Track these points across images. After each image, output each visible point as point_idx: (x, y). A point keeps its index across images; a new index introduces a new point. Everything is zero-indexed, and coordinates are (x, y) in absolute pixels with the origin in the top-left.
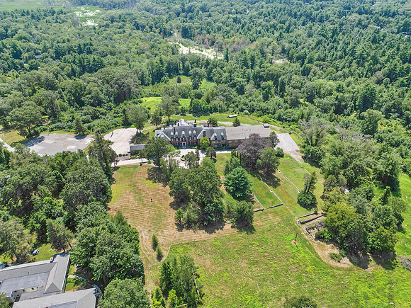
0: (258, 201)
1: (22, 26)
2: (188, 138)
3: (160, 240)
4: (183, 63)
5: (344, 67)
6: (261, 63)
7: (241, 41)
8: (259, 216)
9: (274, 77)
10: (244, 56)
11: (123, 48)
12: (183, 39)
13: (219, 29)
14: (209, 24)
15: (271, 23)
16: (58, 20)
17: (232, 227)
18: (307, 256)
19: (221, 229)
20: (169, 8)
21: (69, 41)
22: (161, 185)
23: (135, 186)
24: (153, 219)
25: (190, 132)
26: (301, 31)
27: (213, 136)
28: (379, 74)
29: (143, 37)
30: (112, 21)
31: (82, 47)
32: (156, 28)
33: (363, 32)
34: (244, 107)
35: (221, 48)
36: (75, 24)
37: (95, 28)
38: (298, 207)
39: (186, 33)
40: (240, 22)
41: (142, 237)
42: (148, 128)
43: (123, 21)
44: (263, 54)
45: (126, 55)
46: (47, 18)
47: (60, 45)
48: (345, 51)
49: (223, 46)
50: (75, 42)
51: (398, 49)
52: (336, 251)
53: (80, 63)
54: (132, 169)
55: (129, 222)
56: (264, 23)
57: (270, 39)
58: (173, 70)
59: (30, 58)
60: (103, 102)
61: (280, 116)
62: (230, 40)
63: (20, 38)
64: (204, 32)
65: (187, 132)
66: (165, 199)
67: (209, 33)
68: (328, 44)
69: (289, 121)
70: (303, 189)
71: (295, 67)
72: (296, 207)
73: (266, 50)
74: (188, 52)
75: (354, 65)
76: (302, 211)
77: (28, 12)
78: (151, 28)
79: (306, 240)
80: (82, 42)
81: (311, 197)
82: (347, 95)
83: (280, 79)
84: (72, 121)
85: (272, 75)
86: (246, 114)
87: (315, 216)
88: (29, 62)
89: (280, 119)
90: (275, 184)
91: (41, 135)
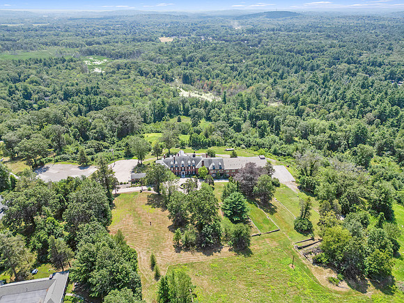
0: (255, 226)
1: (34, 72)
2: (188, 168)
3: (158, 261)
4: (184, 105)
5: (335, 109)
6: (257, 104)
7: (238, 86)
8: (256, 240)
9: (269, 117)
10: (240, 98)
11: (128, 91)
12: (184, 85)
13: (217, 76)
14: (208, 71)
15: (266, 71)
16: (68, 67)
17: (230, 250)
18: (305, 280)
19: (219, 252)
20: (171, 58)
21: (77, 84)
22: (160, 209)
23: (135, 211)
24: (152, 241)
25: (189, 162)
26: (293, 78)
27: (211, 166)
28: (370, 116)
29: (146, 82)
30: (118, 69)
31: (90, 90)
33: (352, 79)
34: (241, 142)
35: (219, 92)
36: (83, 71)
37: (102, 74)
38: (295, 233)
39: (187, 80)
41: (140, 258)
42: (149, 159)
43: (129, 68)
44: (259, 97)
45: (130, 97)
46: (58, 66)
47: (69, 87)
48: (336, 96)
49: (221, 90)
50: (83, 86)
51: (386, 94)
52: (334, 275)
53: (87, 103)
54: (132, 196)
55: (128, 243)
57: (266, 85)
58: (173, 111)
59: (39, 99)
60: (107, 137)
61: (275, 150)
62: (228, 85)
63: (32, 82)
64: (203, 78)
65: (186, 162)
66: (164, 222)
67: (208, 79)
68: (320, 90)
69: (284, 156)
70: (299, 216)
71: (289, 109)
72: (292, 233)
73: (261, 94)
74: (188, 96)
75: (346, 107)
76: (299, 237)
77: (41, 60)
78: (154, 74)
79: (304, 265)
80: (89, 86)
81: (307, 223)
82: (339, 134)
83: (275, 119)
84: (76, 153)
85: (267, 115)
86: (243, 148)
87: (312, 242)
88: (39, 102)
89: (275, 153)
90: (272, 211)
91: (46, 166)
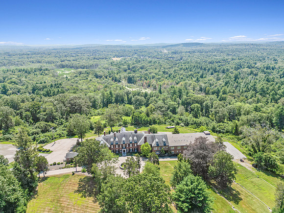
1: (16, 76)
2: (129, 145)
5: (252, 96)
6: (187, 93)
7: (169, 83)
9: (199, 103)
12: (128, 84)
13: (153, 77)
14: (146, 74)
16: (43, 74)
20: (119, 67)
21: (45, 83)
23: (58, 202)
25: (131, 138)
27: (155, 142)
29: (100, 82)
31: (54, 86)
32: (110, 77)
34: (180, 121)
35: (155, 88)
39: (130, 80)
40: (167, 73)
42: (91, 137)
43: (88, 74)
46: (36, 73)
47: (37, 85)
48: (248, 88)
49: (157, 87)
56: (184, 73)
58: (120, 101)
60: (56, 119)
62: (161, 83)
63: (11, 82)
64: (143, 79)
65: (127, 139)
67: (147, 80)
73: (188, 88)
74: (131, 90)
78: (106, 77)
83: (204, 104)
85: (197, 102)
86: (183, 126)
